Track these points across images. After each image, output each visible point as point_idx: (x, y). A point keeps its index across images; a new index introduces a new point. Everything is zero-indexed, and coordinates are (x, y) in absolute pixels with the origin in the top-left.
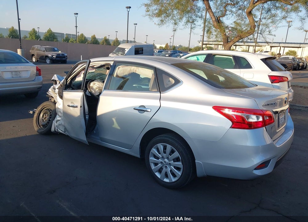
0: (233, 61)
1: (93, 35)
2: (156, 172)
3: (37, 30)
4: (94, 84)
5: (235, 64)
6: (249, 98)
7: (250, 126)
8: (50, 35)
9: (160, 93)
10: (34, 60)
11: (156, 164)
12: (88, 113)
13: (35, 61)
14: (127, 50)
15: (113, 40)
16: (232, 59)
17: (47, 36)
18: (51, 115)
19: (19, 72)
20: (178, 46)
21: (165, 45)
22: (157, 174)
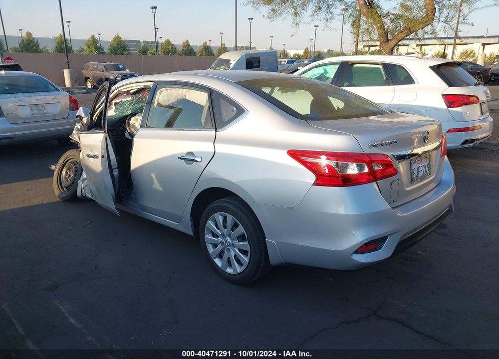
0: (383, 72)
1: (185, 41)
2: (215, 258)
3: (97, 37)
4: (136, 120)
5: (386, 78)
6: (346, 134)
7: (347, 181)
8: (118, 45)
9: (216, 131)
10: (89, 85)
11: (215, 246)
12: (116, 167)
13: (90, 88)
14: (233, 63)
15: (217, 47)
16: (382, 70)
17: (113, 47)
18: (76, 171)
19: (43, 106)
20: (326, 51)
21: (304, 51)
22: (218, 262)
